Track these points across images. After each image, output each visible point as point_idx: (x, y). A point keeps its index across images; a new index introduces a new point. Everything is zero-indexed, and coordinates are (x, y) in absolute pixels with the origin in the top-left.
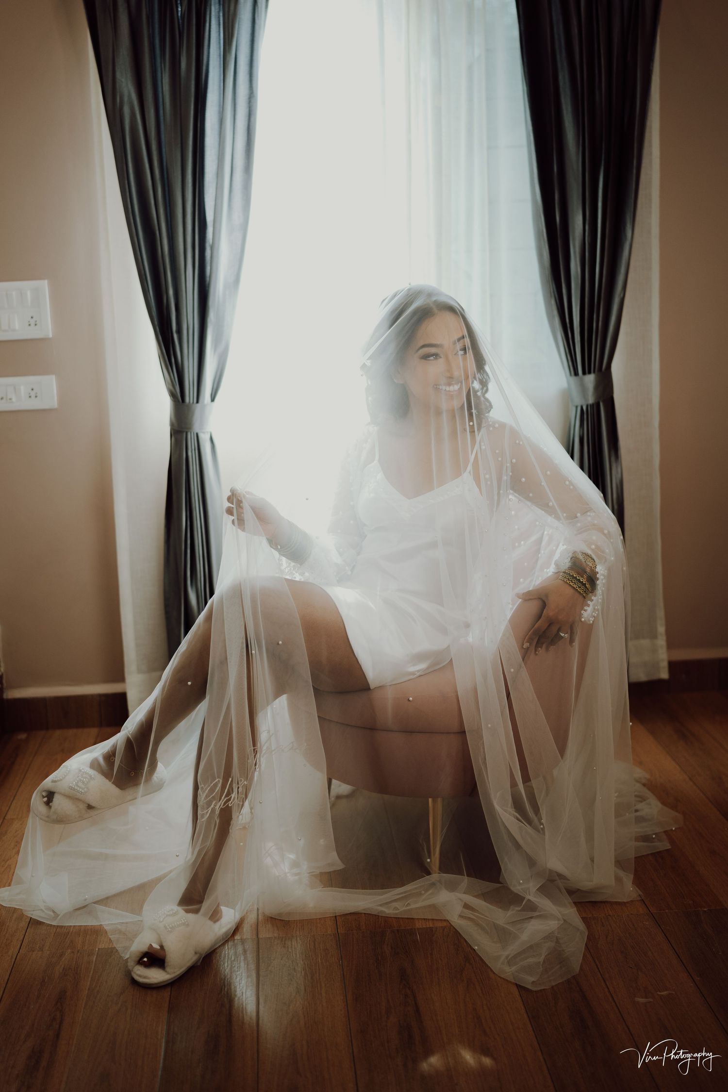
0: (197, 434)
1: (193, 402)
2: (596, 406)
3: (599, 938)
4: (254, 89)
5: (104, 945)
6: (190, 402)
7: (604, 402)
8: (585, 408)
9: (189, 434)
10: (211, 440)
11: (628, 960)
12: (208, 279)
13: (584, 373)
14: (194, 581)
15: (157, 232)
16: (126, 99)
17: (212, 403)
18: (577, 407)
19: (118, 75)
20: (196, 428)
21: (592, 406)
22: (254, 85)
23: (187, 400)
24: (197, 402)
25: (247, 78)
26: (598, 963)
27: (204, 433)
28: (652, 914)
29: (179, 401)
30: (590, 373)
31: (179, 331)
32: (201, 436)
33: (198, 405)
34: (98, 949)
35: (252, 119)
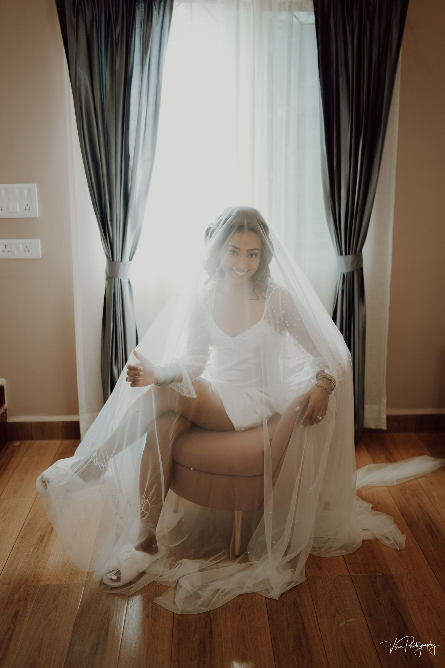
0: (121, 280)
1: (119, 261)
2: (352, 274)
3: (319, 590)
4: (160, 79)
5: (44, 582)
6: (117, 261)
7: (357, 270)
8: (345, 274)
9: (116, 279)
10: (129, 282)
11: (332, 605)
12: (129, 190)
13: (346, 254)
14: (117, 363)
15: (100, 162)
16: (83, 83)
17: (130, 262)
18: (341, 273)
19: (78, 69)
20: (121, 276)
21: (350, 273)
22: (160, 77)
23: (115, 260)
24: (121, 261)
25: (156, 72)
26: (315, 606)
27: (125, 279)
28: (350, 576)
29: (110, 260)
30: (349, 254)
31: (112, 220)
32: (123, 281)
33: (122, 263)
34: (41, 585)
35: (158, 97)
